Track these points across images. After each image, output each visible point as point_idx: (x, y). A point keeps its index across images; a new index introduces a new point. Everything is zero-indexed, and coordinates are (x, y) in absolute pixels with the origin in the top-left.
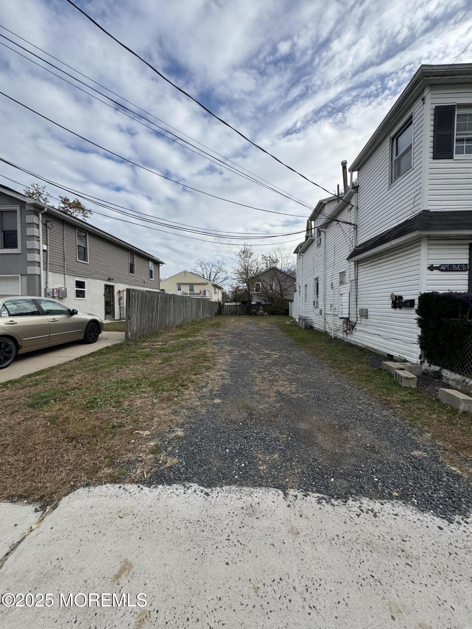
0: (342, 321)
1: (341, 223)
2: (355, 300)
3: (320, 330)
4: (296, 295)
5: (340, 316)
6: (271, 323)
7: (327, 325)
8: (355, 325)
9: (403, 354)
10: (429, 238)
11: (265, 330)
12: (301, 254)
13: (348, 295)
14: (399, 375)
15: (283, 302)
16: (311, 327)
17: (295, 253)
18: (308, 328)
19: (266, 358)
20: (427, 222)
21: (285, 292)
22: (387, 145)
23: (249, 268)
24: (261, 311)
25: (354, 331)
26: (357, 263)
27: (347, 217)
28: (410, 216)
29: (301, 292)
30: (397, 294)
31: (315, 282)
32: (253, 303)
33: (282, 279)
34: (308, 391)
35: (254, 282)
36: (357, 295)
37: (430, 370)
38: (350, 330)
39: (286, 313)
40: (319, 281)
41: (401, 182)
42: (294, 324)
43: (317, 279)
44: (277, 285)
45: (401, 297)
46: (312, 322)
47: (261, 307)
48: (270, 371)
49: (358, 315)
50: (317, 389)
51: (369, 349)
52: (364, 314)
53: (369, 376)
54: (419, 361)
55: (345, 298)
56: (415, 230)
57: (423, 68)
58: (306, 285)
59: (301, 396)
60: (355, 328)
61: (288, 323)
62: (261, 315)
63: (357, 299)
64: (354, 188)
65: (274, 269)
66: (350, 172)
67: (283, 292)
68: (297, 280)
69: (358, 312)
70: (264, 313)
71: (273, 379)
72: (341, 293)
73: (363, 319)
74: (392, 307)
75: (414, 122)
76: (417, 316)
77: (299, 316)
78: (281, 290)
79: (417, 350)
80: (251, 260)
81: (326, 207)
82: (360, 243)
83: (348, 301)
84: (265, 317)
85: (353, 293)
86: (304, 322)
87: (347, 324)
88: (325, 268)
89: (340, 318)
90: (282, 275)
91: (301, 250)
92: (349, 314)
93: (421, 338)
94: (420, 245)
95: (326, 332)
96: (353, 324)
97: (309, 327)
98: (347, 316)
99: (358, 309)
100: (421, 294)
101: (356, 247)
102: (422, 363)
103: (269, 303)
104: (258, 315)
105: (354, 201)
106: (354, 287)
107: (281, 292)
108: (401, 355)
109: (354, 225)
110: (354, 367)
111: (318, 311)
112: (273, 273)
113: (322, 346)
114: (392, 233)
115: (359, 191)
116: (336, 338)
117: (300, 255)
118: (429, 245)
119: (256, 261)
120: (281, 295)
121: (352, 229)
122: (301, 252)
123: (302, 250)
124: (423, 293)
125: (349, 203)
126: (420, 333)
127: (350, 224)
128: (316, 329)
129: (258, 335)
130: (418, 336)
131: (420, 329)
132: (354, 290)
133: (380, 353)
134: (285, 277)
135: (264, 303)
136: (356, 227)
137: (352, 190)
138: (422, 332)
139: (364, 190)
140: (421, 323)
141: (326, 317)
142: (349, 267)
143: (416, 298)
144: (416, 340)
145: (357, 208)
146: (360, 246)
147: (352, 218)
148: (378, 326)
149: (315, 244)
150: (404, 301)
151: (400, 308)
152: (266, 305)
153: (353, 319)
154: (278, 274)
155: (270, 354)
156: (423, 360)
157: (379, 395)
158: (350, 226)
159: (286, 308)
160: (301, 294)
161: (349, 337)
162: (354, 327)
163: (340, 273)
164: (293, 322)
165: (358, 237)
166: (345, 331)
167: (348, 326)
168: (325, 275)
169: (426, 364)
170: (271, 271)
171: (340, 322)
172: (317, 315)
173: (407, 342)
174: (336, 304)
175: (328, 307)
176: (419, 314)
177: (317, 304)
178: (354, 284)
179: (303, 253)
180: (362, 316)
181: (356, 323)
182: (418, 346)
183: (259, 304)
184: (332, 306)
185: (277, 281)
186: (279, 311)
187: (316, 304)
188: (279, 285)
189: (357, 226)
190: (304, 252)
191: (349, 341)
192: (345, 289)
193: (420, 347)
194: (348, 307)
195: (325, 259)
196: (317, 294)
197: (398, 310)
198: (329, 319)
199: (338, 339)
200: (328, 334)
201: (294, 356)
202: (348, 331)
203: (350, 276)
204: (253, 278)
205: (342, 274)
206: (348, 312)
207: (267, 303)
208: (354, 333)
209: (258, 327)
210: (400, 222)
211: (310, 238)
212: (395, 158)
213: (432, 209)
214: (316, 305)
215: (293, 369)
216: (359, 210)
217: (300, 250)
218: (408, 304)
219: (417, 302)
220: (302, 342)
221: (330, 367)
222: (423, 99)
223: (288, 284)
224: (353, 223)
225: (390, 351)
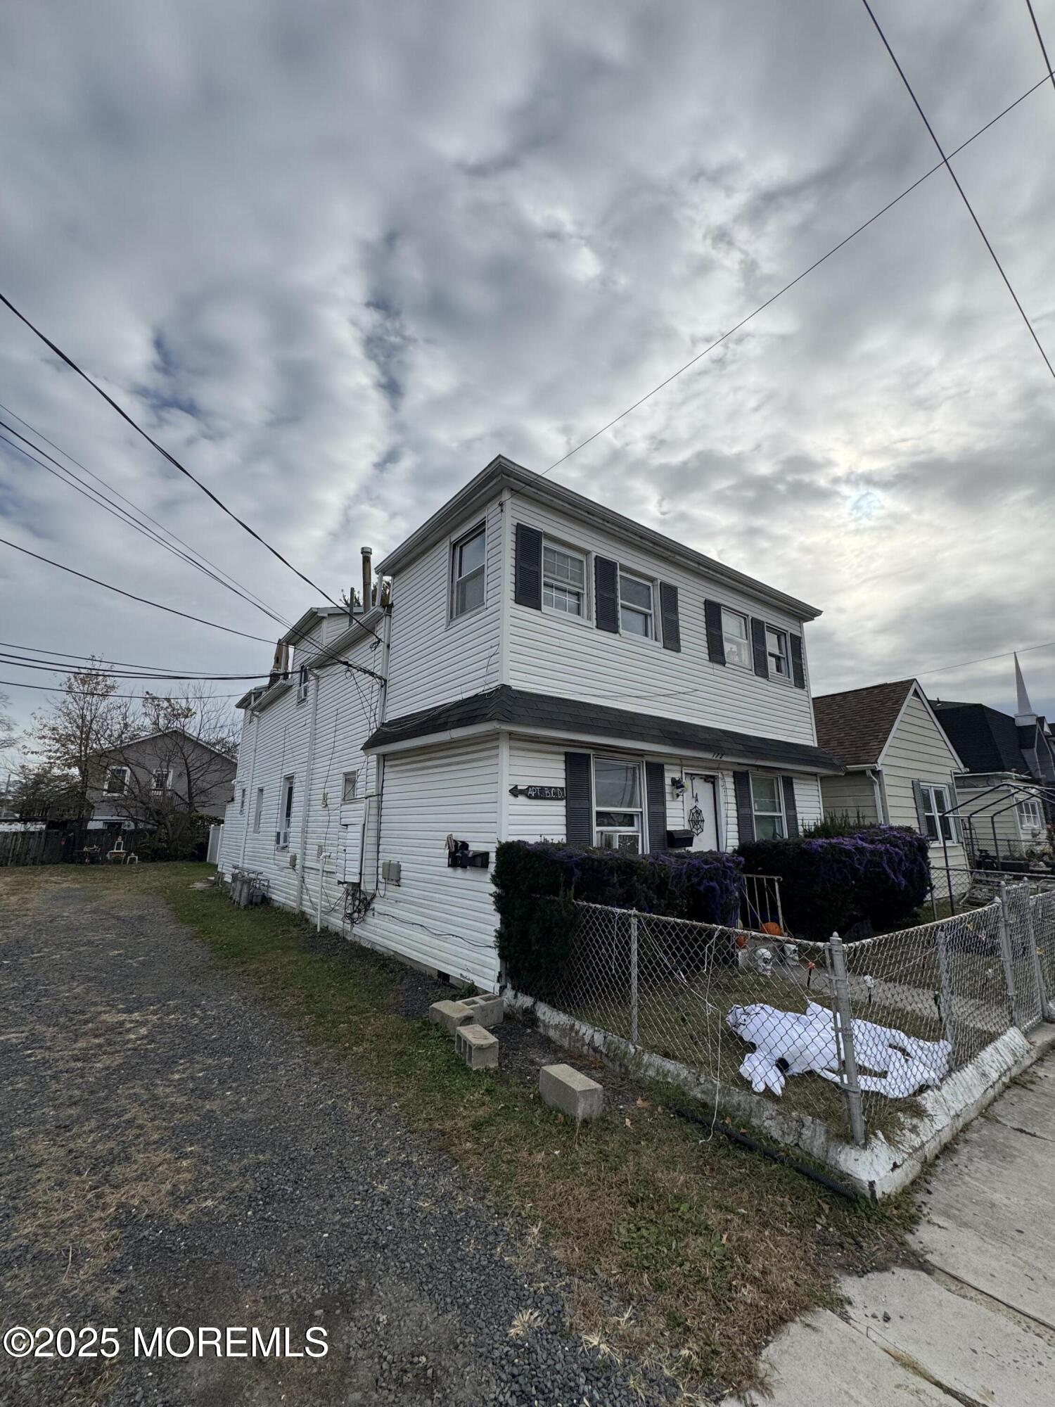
0: (342, 888)
1: (354, 671)
2: (374, 840)
3: (288, 909)
4: (232, 812)
5: (340, 877)
6: (144, 892)
7: (305, 897)
8: (372, 899)
9: (468, 970)
10: (512, 736)
11: (118, 918)
12: (257, 713)
13: (360, 828)
14: (465, 1042)
15: (193, 823)
16: (266, 901)
17: (239, 706)
18: (256, 904)
19: (100, 1046)
20: (509, 709)
21: (203, 798)
22: (444, 550)
23: (95, 727)
24: (118, 851)
25: (370, 913)
26: (383, 758)
27: (367, 658)
28: (482, 689)
29: (246, 804)
30: (460, 837)
31: (284, 785)
32: (92, 826)
33: (198, 764)
34: (234, 1168)
35: (106, 768)
36: (379, 830)
37: (518, 1005)
38: (359, 912)
39: (199, 853)
40: (295, 785)
41: (466, 622)
42: (219, 891)
43: (289, 779)
44: (180, 775)
45: (465, 846)
46: (269, 887)
47: (120, 839)
48: (107, 1111)
49: (380, 877)
50: (263, 1152)
51: (401, 959)
52: (393, 875)
53: (402, 1053)
54: (498, 986)
55: (354, 835)
56: (491, 720)
57: (501, 459)
58: (261, 790)
59: (209, 1203)
60: (372, 906)
61: (199, 885)
62: (117, 861)
63: (379, 838)
64: (384, 607)
65: (180, 735)
66: (377, 573)
67: (197, 799)
68: (239, 772)
69: (380, 870)
70: (128, 854)
71: (111, 1151)
72: (344, 821)
73: (391, 887)
74: (449, 866)
75: (487, 533)
76: (493, 888)
77: (235, 867)
78: (190, 793)
79: (493, 961)
80: (104, 704)
81: (325, 624)
82: (391, 717)
83: (359, 842)
84: (127, 867)
85: (372, 826)
86: (245, 887)
87: (353, 895)
88: (313, 757)
89: (340, 883)
90: (198, 751)
91: (256, 704)
92: (361, 874)
93: (500, 935)
94: (497, 747)
95: (303, 913)
96: (369, 898)
97: (259, 900)
98: (355, 879)
99: (381, 862)
100: (500, 842)
101: (383, 724)
102: (502, 989)
103: (149, 827)
104: (106, 861)
105: (382, 630)
106: (374, 811)
107: (190, 797)
108: (465, 974)
109: (380, 678)
110: (369, 1030)
111: (285, 859)
112: (171, 747)
113: (290, 963)
114: (451, 713)
115: (393, 615)
116: (325, 930)
117: (253, 714)
118: (511, 748)
119: (123, 710)
120: (190, 805)
121: (377, 687)
122: (255, 707)
123: (260, 704)
124: (503, 841)
125: (371, 632)
126: (498, 926)
127: (372, 674)
128: (277, 904)
129: (90, 943)
130: (496, 931)
131: (498, 916)
132: (373, 818)
133: (423, 969)
134: (206, 758)
135: (132, 827)
136: (384, 683)
137: (381, 610)
138: (502, 922)
139: (403, 614)
140: (502, 904)
141: (306, 875)
142: (366, 765)
143: (492, 849)
144: (491, 939)
145: (388, 646)
146: (391, 724)
147: (376, 663)
148: (420, 905)
149: (292, 697)
150: (470, 855)
151: (464, 867)
152: (137, 832)
153: (368, 887)
154: (188, 749)
155: (122, 1023)
156: (503, 983)
157: (426, 1120)
158: (371, 678)
159: (200, 840)
160: (246, 811)
161: (357, 930)
162: (369, 904)
163: (346, 774)
164: (214, 883)
165: (387, 704)
166: (350, 916)
167: (357, 903)
168: (311, 772)
169: (509, 993)
170: (167, 740)
171: (339, 892)
172: (282, 869)
173: (474, 944)
174: (332, 845)
175: (312, 851)
176: (496, 885)
177: (285, 841)
178: (374, 805)
179: (260, 711)
180: (387, 879)
181: (374, 896)
182: (494, 953)
183: (114, 828)
184: (321, 849)
185: (183, 769)
186: (176, 850)
187: (281, 840)
188: (185, 779)
189: (385, 681)
190: (263, 708)
191: (357, 940)
192: (356, 813)
193: (499, 955)
194: (358, 856)
195: (314, 736)
196: (288, 815)
197: (459, 872)
198: (312, 881)
199: (330, 934)
200: (307, 921)
201: (202, 1020)
202: (356, 915)
203: (366, 784)
204: (103, 754)
205: (350, 779)
206: (357, 871)
207: (141, 826)
208: (370, 920)
209: (94, 912)
210: (465, 696)
211: (281, 681)
212: (457, 579)
213: (517, 685)
214: (282, 844)
215: (193, 1078)
216: (391, 652)
217: (253, 704)
218: (479, 860)
219: (493, 857)
220: (235, 955)
221: (309, 1043)
222: (501, 505)
223: (213, 777)
224: (379, 673)
225: (443, 965)
